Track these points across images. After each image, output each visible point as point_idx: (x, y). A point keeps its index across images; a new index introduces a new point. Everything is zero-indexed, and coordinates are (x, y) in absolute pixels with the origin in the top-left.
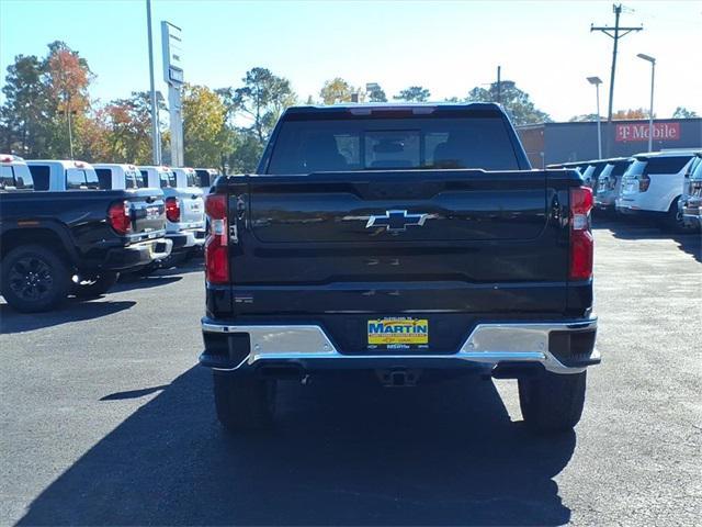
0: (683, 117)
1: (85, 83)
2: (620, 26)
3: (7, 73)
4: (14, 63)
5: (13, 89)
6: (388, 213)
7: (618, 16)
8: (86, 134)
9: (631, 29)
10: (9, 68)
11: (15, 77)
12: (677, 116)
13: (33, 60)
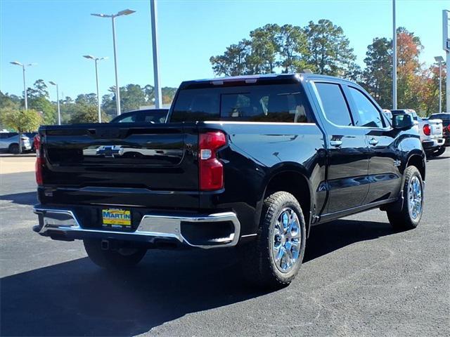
1: (417, 53)
3: (367, 50)
4: (372, 43)
5: (370, 59)
8: (415, 85)
10: (369, 47)
11: (372, 52)
13: (384, 40)
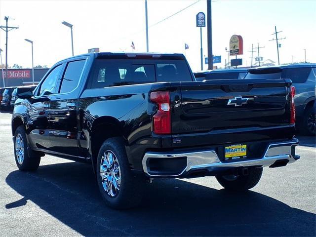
0: (17, 68)
2: (8, 26)
6: (236, 98)
7: (7, 21)
9: (13, 28)
12: (14, 68)
